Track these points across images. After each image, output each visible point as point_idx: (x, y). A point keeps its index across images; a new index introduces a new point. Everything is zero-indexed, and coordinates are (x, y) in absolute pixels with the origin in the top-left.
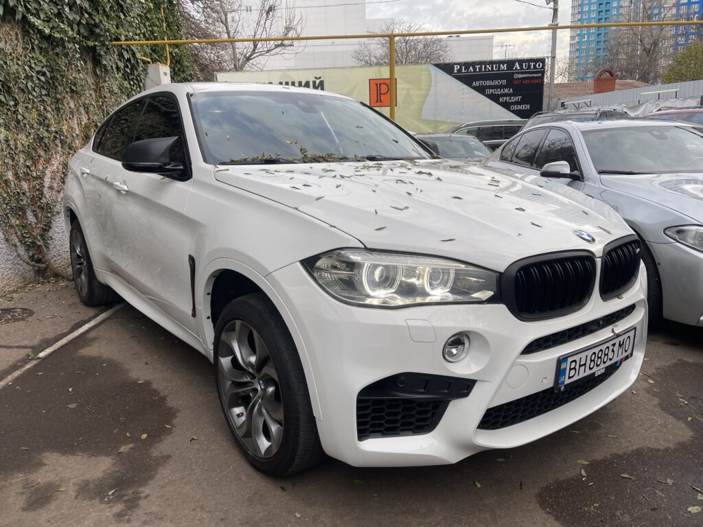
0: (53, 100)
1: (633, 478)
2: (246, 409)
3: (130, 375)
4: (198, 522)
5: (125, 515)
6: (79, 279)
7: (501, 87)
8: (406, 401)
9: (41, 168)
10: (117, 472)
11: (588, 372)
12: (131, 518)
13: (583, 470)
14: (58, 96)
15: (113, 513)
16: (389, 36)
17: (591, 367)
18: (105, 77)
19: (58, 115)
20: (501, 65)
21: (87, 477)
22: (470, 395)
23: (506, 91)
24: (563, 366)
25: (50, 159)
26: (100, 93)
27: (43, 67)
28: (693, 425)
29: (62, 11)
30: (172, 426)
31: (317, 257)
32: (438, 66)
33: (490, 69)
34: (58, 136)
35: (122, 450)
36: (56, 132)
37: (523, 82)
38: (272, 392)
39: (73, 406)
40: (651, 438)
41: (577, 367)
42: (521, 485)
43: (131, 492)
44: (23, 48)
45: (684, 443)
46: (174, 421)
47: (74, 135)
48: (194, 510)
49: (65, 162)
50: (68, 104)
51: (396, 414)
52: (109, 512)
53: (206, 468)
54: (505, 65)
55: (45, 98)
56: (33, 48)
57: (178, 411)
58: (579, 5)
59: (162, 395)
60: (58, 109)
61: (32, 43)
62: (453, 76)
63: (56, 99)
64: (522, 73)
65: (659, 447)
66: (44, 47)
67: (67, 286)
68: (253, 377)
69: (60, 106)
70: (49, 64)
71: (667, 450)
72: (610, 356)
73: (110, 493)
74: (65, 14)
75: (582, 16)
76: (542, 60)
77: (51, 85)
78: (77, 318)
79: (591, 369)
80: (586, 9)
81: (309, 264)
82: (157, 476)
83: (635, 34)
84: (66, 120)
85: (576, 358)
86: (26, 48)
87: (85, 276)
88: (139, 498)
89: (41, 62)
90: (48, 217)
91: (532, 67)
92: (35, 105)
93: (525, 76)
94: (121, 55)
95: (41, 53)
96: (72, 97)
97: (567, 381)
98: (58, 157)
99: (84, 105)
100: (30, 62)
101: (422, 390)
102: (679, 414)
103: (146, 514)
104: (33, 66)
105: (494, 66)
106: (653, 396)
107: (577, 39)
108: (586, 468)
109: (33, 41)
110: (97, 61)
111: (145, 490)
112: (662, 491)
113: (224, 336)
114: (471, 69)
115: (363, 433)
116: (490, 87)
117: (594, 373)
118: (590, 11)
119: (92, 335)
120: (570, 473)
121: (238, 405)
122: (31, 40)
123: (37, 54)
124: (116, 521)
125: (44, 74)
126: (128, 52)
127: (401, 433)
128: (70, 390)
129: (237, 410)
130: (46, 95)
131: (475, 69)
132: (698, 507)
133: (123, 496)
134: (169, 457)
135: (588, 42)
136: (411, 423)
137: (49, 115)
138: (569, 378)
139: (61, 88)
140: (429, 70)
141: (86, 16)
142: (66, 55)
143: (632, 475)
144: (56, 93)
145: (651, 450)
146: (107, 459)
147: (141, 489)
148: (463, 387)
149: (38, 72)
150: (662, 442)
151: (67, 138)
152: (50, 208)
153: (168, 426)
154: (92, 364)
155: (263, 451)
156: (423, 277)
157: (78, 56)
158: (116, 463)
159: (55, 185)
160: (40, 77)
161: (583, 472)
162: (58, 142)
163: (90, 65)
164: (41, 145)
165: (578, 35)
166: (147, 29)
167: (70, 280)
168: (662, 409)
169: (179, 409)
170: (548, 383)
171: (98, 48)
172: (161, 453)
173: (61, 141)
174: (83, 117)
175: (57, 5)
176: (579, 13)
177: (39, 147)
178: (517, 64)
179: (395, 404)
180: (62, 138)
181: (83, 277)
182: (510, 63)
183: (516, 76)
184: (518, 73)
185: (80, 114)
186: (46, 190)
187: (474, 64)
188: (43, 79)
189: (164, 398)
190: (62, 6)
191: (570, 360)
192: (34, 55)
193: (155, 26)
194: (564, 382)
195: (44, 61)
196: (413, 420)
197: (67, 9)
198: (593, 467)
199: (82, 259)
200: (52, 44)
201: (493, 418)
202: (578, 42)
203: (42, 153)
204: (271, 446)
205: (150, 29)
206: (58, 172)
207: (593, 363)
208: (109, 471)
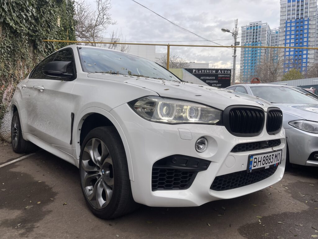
0: (13, 60)
1: (283, 223)
2: (93, 187)
3: (35, 179)
4: (64, 238)
5: (26, 234)
6: (14, 140)
7: (213, 80)
8: (177, 170)
9: (2, 89)
10: (23, 216)
11: (262, 166)
12: (28, 235)
13: (259, 220)
14: (15, 59)
15: (19, 233)
16: (167, 45)
17: (264, 163)
18: (38, 54)
19: (14, 67)
20: (213, 71)
21: (7, 218)
22: (208, 169)
23: (215, 81)
24: (251, 160)
25: (7, 86)
26: (35, 61)
27: (10, 45)
28: (308, 204)
29: (22, 22)
30: (54, 199)
31: (136, 101)
32: (186, 69)
33: (208, 72)
34: (13, 76)
35: (27, 207)
36: (12, 74)
37: (222, 78)
38: (108, 173)
39: (4, 190)
40: (290, 208)
41: (257, 162)
42: (230, 225)
43: (30, 225)
44: (2, 35)
45: (305, 210)
46: (55, 197)
47: (21, 77)
48: (62, 233)
49: (14, 89)
50: (19, 63)
51: (171, 177)
52: (17, 233)
53: (70, 216)
54: (215, 71)
55: (9, 58)
56: (6, 36)
57: (58, 193)
58: (244, 54)
59: (50, 187)
60: (14, 65)
61: (6, 33)
62: (193, 74)
63: (14, 60)
64: (222, 75)
65: (294, 212)
66: (11, 36)
67: (7, 145)
68: (99, 168)
69: (16, 63)
70: (13, 44)
71: (298, 213)
72: (272, 160)
73: (19, 225)
74: (23, 23)
75: (245, 59)
76: (230, 70)
77: (13, 53)
78: (11, 157)
79: (263, 164)
80: (247, 56)
81: (132, 104)
82: (44, 219)
83: (267, 66)
84: (18, 70)
85: (257, 157)
86: (3, 35)
87: (17, 138)
88: (34, 228)
89: (9, 42)
90: (2, 113)
91: (226, 73)
92: (4, 61)
93: (223, 76)
94: (46, 46)
95: (10, 39)
96: (21, 61)
97: (253, 168)
98: (11, 86)
99: (27, 65)
100: (4, 41)
101: (185, 165)
102: (302, 200)
103: (36, 234)
104: (5, 43)
105: (210, 71)
106: (288, 193)
107: (243, 68)
108: (261, 219)
109: (7, 32)
110: (35, 47)
111: (38, 224)
112: (298, 229)
113: (86, 149)
114: (200, 71)
115: (154, 188)
116: (208, 80)
117: (265, 167)
118: (248, 57)
119: (17, 164)
120: (253, 221)
121: (90, 185)
122: (6, 32)
123: (8, 38)
124: (20, 236)
125: (10, 48)
126: (50, 46)
127: (173, 189)
128: (3, 184)
129: (89, 188)
130: (9, 57)
131: (202, 72)
132: (316, 235)
133: (25, 226)
134: (51, 211)
135: (248, 69)
136: (178, 183)
137: (10, 66)
138: (254, 166)
139: (17, 55)
140: (182, 71)
141: (33, 26)
142: (21, 41)
143: (283, 222)
144: (14, 57)
145: (291, 213)
146: (19, 211)
147: (35, 224)
148: (204, 164)
149: (7, 46)
150: (295, 210)
151: (17, 78)
152: (4, 109)
153: (52, 199)
154: (15, 175)
155: (101, 205)
156: (186, 113)
157: (27, 42)
158: (23, 213)
159: (8, 98)
160: (8, 49)
161: (259, 221)
162: (12, 79)
163: (32, 48)
164: (4, 79)
165: (243, 66)
166: (60, 38)
167: (9, 143)
168: (293, 198)
169: (58, 192)
170: (244, 168)
171: (36, 41)
172: (47, 210)
173: (14, 79)
174: (26, 70)
175: (20, 19)
176: (244, 57)
177: (3, 80)
178: (219, 71)
179: (171, 171)
180: (14, 77)
181: (16, 138)
182: (217, 70)
183: (219, 76)
184: (220, 74)
185: (24, 69)
186: (3, 100)
187: (201, 70)
188: (9, 49)
189: (51, 188)
190: (22, 19)
191: (254, 157)
192: (6, 39)
193: (63, 37)
194: (251, 168)
195: (11, 42)
196: (179, 181)
197: (24, 21)
198: (264, 219)
199: (17, 130)
200: (15, 36)
201: (218, 184)
202: (243, 69)
203: (4, 83)
204: (105, 203)
205: (61, 38)
206: (10, 93)
207: (264, 162)
208: (19, 216)
